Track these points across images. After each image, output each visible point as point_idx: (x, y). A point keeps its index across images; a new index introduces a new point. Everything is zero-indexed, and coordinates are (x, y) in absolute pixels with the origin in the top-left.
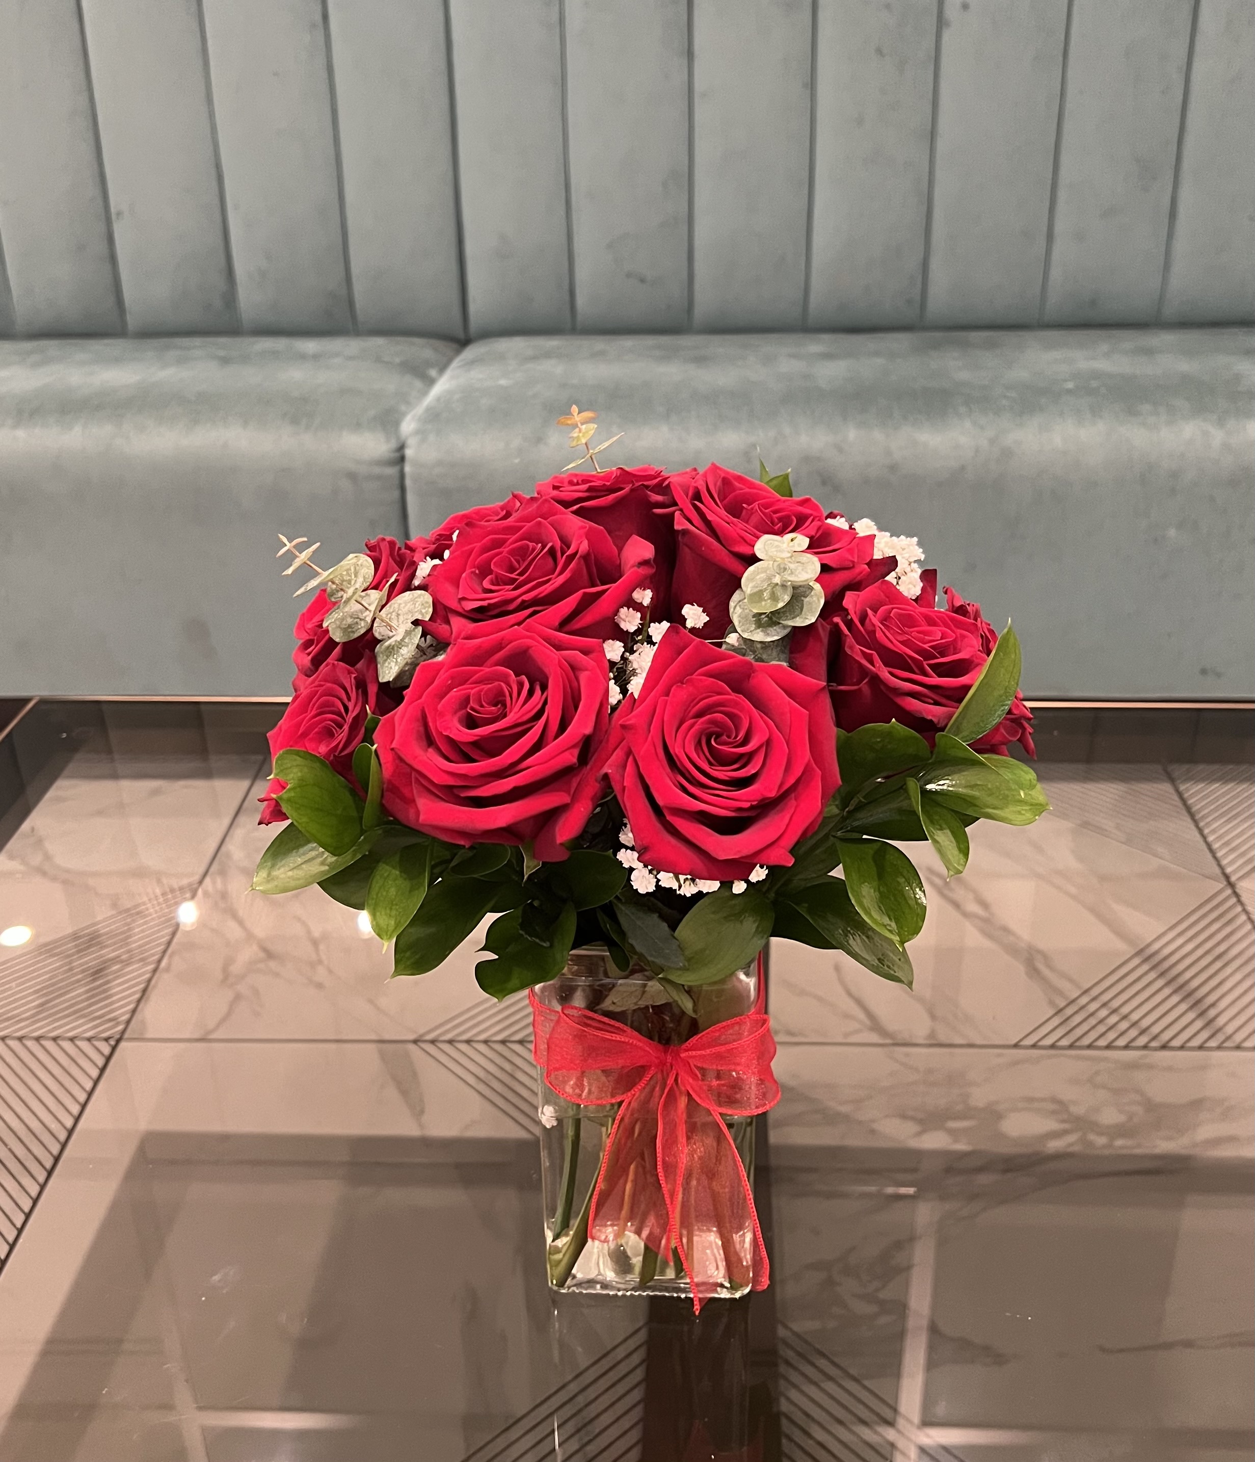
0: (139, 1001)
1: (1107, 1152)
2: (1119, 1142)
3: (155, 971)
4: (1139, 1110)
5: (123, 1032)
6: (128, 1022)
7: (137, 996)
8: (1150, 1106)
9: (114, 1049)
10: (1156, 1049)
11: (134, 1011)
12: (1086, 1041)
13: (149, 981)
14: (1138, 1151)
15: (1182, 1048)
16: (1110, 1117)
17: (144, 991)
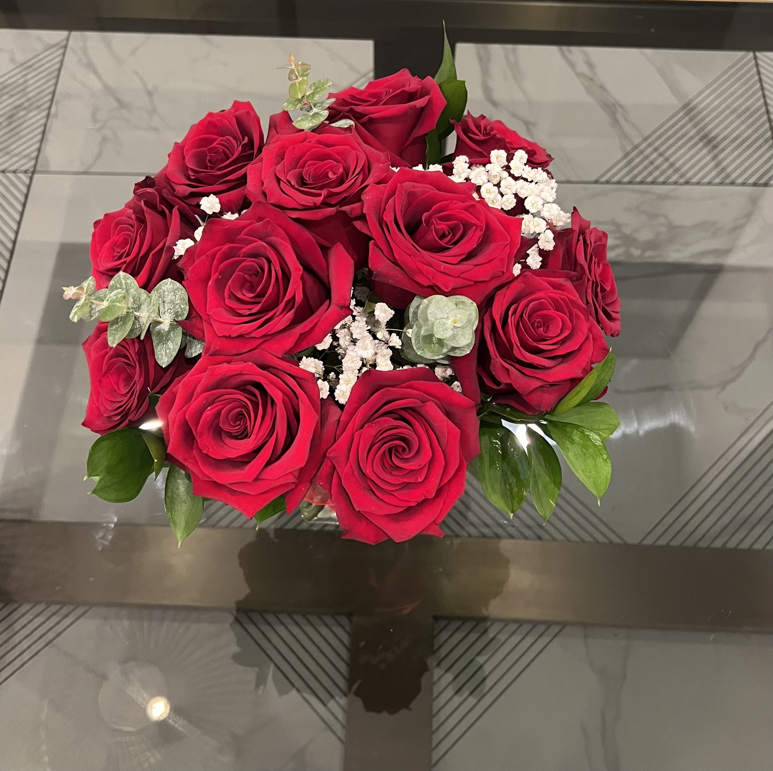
0: (42, 140)
1: (639, 260)
2: (648, 254)
3: (48, 116)
4: (663, 229)
5: (35, 166)
6: (37, 158)
7: (39, 137)
8: (671, 227)
9: (31, 179)
10: (681, 184)
11: (39, 150)
12: (639, 179)
13: (45, 125)
14: (657, 260)
15: (698, 183)
16: (645, 235)
17: (44, 132)
